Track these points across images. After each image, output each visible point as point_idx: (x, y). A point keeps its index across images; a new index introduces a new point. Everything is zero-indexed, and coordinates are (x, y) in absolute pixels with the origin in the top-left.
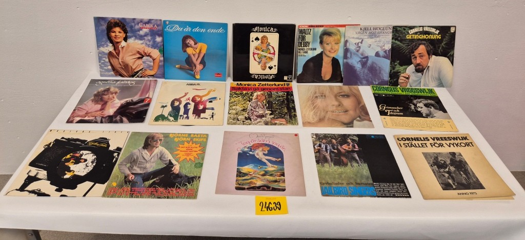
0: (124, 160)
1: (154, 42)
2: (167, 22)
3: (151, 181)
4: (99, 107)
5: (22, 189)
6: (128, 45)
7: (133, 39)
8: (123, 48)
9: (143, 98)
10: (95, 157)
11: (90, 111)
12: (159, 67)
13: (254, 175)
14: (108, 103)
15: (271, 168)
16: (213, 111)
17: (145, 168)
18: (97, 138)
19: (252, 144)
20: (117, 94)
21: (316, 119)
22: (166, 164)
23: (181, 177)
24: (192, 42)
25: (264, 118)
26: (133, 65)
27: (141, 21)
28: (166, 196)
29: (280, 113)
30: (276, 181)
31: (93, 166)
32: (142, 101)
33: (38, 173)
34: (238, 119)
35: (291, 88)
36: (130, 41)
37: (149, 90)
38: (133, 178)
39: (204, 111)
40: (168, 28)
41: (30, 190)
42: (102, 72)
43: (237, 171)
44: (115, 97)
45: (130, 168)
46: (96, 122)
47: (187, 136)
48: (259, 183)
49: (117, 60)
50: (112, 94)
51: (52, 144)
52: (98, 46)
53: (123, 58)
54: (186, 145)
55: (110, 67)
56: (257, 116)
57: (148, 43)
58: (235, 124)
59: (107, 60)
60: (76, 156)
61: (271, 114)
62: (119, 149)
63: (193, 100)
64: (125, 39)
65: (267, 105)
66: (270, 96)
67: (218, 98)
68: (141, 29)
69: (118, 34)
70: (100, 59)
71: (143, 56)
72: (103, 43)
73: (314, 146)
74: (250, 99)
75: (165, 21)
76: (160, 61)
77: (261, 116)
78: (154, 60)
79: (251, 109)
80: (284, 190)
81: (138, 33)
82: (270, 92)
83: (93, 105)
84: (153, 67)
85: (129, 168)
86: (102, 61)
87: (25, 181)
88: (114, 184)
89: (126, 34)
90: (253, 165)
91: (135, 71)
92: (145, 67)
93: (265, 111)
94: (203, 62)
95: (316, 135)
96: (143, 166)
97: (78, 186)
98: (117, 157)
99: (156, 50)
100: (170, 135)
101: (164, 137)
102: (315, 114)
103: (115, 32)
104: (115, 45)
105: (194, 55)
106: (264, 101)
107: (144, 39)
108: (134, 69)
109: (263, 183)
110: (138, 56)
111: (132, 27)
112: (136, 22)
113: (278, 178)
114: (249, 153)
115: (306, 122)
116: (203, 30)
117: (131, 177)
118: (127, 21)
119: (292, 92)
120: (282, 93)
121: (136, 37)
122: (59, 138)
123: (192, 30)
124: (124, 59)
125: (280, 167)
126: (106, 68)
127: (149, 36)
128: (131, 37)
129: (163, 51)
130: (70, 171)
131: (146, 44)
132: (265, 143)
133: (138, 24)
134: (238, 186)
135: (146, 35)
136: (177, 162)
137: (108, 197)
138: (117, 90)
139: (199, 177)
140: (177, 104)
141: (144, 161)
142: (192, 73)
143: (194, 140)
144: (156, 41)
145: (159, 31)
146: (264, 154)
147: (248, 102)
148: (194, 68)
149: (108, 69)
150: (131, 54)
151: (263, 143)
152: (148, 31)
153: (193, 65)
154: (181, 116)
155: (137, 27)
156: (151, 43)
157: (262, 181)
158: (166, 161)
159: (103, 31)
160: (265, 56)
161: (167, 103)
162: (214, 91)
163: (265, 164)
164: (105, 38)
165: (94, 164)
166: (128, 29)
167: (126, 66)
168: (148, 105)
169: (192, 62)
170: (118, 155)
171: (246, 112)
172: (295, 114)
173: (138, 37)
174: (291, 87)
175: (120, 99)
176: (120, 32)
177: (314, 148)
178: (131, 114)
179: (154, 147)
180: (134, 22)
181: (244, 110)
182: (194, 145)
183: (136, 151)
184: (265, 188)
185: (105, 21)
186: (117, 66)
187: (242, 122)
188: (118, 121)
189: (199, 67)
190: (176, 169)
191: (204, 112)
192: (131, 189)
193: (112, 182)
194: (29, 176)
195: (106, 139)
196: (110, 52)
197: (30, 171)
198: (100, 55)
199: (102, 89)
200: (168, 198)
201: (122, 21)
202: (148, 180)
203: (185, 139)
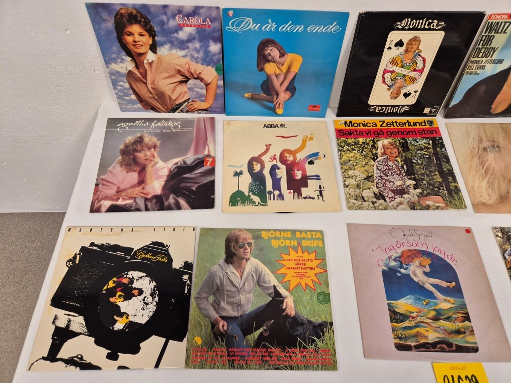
0: (202, 288)
1: (207, 52)
2: (231, 13)
3: (257, 334)
4: (134, 177)
5: (52, 356)
6: (159, 59)
7: (167, 46)
8: (150, 64)
9: (200, 156)
10: (154, 284)
11: (122, 187)
12: (216, 96)
13: (419, 319)
14: (147, 169)
15: (445, 304)
16: (319, 182)
17: (239, 305)
18: (147, 242)
19: (400, 251)
20: (158, 150)
21: (494, 198)
22: (270, 295)
23: (302, 324)
24: (275, 53)
25: (406, 196)
26: (172, 93)
27: (179, 11)
28: (287, 364)
29: (430, 184)
30: (458, 332)
31: (155, 303)
32: (200, 163)
33: (69, 321)
34: (363, 198)
35: (437, 131)
36: (163, 51)
37: (207, 139)
38: (225, 328)
39: (304, 182)
40: (233, 25)
41: (66, 357)
42: (122, 104)
43: (390, 310)
44: (156, 155)
45: (216, 306)
46: (138, 210)
47: (289, 235)
48: (432, 336)
49: (143, 85)
50: (149, 149)
51: (78, 257)
52: (107, 62)
53: (153, 83)
54: (293, 255)
55: (133, 97)
56: (393, 191)
57: (196, 55)
58: (360, 208)
59: (127, 85)
60: (124, 284)
61: (416, 187)
62: (188, 266)
63: (283, 160)
64: (153, 48)
65: (405, 166)
66: (405, 147)
67: (321, 154)
68: (180, 27)
69: (138, 38)
70: (115, 83)
71: (188, 79)
72: (114, 56)
73: (503, 255)
74: (373, 155)
75: (226, 10)
76: (218, 87)
77: (401, 192)
78: (207, 85)
79: (381, 177)
80: (476, 350)
81: (175, 35)
82: (404, 139)
83: (124, 172)
84: (206, 96)
85: (213, 306)
86: (119, 88)
87: (53, 338)
88: (199, 341)
89: (154, 38)
90: (413, 297)
91: (177, 103)
92: (193, 96)
93: (404, 181)
94: (291, 89)
95: (502, 230)
96: (234, 300)
97: (142, 345)
98: (188, 282)
99: (210, 67)
100: (263, 234)
101: (253, 238)
102: (490, 185)
103: (131, 34)
104: (137, 59)
105: (277, 76)
106: (399, 160)
107: (188, 48)
108: (175, 100)
109: (438, 335)
110: (180, 78)
111: (162, 24)
112: (169, 12)
113: (461, 324)
114: (400, 272)
115: (478, 204)
116: (299, 28)
117: (222, 325)
118: (152, 10)
119: (441, 139)
120: (424, 141)
121: (172, 43)
122: (87, 245)
123: (277, 28)
124: (156, 84)
125: (459, 301)
126: (127, 98)
127: (196, 41)
128: (162, 44)
129: (222, 71)
130: (121, 315)
131: (192, 56)
132: (420, 248)
133: (174, 16)
134: (398, 341)
135: (191, 39)
136: (287, 290)
137: (195, 368)
138: (155, 140)
139: (331, 324)
140: (257, 168)
141: (233, 289)
142: (272, 105)
143: (304, 243)
144: (209, 52)
145: (214, 31)
146: (425, 273)
147: (372, 162)
148: (275, 97)
149: (131, 100)
150: (167, 75)
151: (416, 248)
152: (194, 33)
153: (274, 93)
154: (270, 193)
155: (172, 23)
156: (201, 55)
157: (435, 331)
158: (268, 288)
159: (108, 32)
160: (404, 76)
161: (242, 166)
162: (311, 139)
163: (431, 295)
164: (116, 47)
165: (157, 299)
166: (157, 28)
167: (161, 96)
168: (212, 171)
169: (273, 87)
170: (190, 279)
171: (373, 182)
172: (456, 187)
173: (176, 43)
174: (438, 128)
175: (165, 160)
176: (141, 35)
177: (505, 258)
178: (189, 190)
179: (243, 259)
180: (165, 13)
181: (368, 178)
182: (306, 256)
183: (216, 268)
184: (445, 346)
185: (110, 13)
186: (146, 96)
187: (371, 205)
188: (173, 206)
189: (284, 96)
190: (290, 305)
191: (306, 186)
192: (228, 352)
193: (194, 336)
194: (57, 329)
195: (162, 244)
196: (130, 71)
197: (56, 318)
198: (113, 77)
199: (130, 139)
200: (291, 369)
201: (143, 12)
202: (250, 332)
203: (287, 243)
